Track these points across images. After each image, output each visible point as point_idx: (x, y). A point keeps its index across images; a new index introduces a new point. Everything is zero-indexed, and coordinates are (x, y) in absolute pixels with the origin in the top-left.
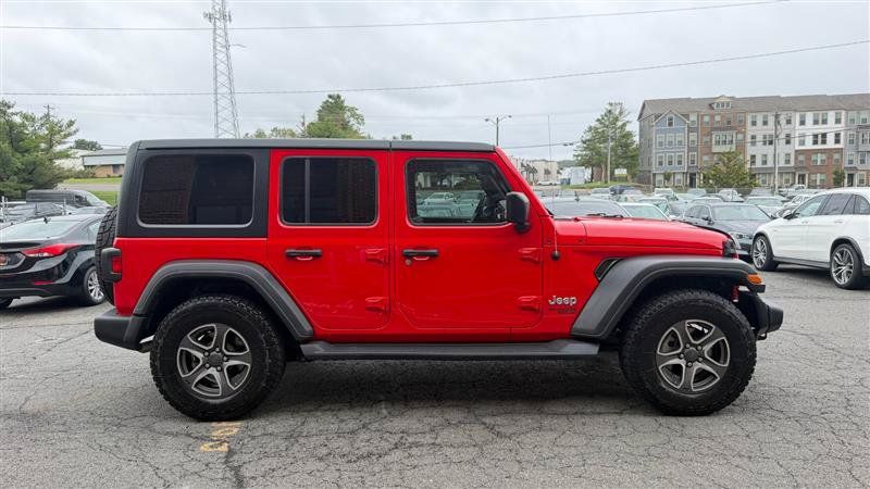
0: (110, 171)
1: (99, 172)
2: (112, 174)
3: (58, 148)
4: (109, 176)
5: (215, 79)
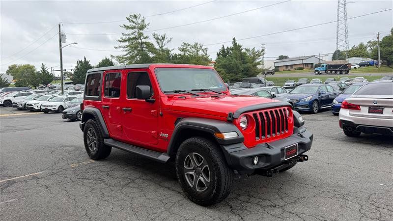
0: (285, 68)
1: (280, 69)
2: (285, 69)
3: (257, 61)
4: (284, 70)
5: (338, 32)
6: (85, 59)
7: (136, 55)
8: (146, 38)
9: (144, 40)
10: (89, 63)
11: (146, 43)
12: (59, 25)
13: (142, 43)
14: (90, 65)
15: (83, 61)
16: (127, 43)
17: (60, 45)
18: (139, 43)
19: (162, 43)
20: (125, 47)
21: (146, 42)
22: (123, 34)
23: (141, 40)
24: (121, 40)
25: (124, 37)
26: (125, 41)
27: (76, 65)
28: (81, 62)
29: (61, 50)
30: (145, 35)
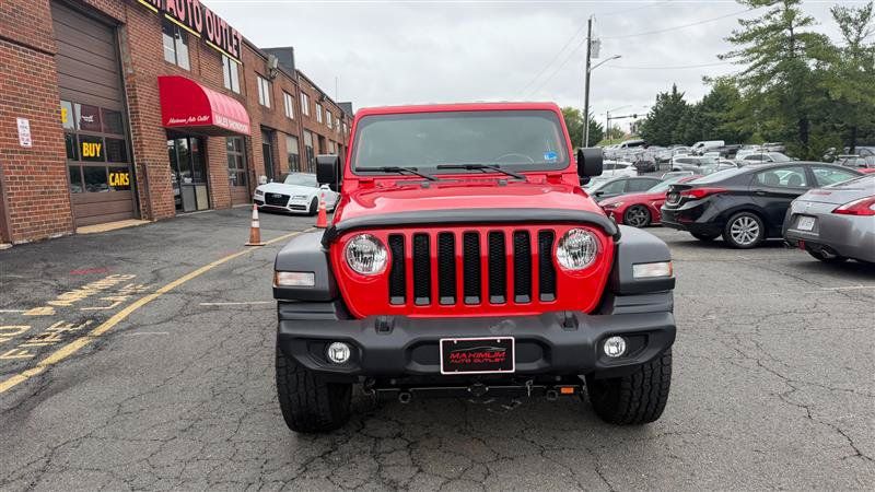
6: (675, 89)
7: (774, 72)
8: (806, 22)
9: (798, 30)
10: (683, 98)
11: (804, 37)
12: (590, 21)
13: (792, 39)
14: (684, 102)
15: (670, 93)
16: (751, 45)
17: (588, 65)
18: (784, 39)
19: (860, 31)
20: (743, 54)
21: (805, 34)
22: (741, 21)
23: (791, 29)
24: (733, 36)
25: (743, 30)
26: (744, 38)
27: (654, 103)
28: (665, 97)
29: (588, 75)
30: (802, 16)
